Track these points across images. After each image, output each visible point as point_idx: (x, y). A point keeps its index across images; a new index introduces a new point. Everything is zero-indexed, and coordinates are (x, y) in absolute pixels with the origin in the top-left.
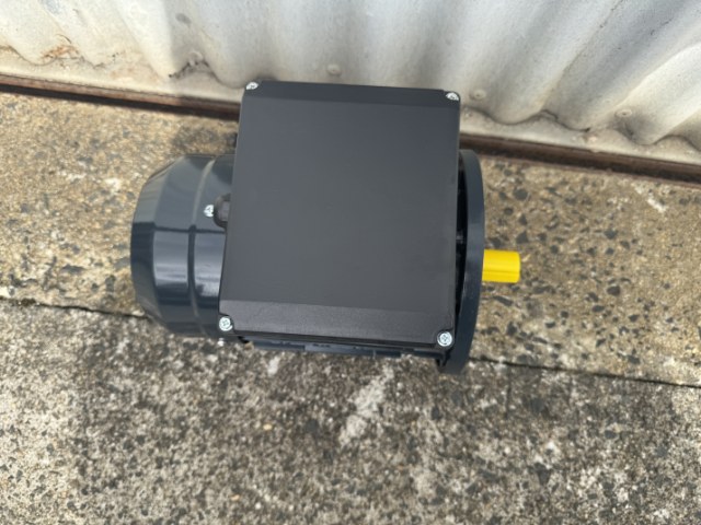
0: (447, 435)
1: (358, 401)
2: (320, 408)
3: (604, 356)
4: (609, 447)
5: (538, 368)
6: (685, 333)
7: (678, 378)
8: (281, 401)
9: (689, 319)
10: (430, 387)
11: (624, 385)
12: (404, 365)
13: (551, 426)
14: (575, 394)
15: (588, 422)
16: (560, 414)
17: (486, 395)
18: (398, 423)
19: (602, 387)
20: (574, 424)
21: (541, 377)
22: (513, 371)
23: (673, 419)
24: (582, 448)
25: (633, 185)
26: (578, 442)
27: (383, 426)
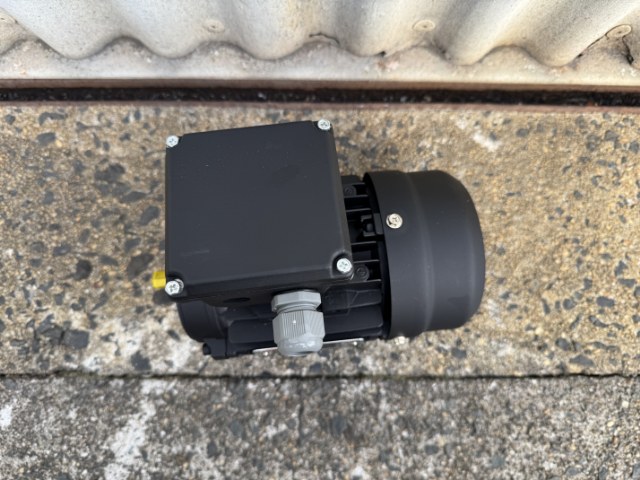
0: (228, 474)
1: (114, 447)
2: (70, 459)
3: (420, 352)
4: (430, 464)
5: (335, 378)
6: (526, 310)
7: (517, 369)
8: (22, 457)
9: (530, 291)
10: (202, 419)
11: (447, 387)
12: (167, 396)
13: (356, 449)
14: (384, 406)
15: (403, 439)
16: (367, 433)
17: (273, 421)
18: (167, 467)
19: (420, 393)
20: (386, 444)
21: (340, 389)
22: (305, 386)
23: (511, 419)
24: (398, 469)
25: (452, 118)
26: (392, 463)
27: (149, 472)
